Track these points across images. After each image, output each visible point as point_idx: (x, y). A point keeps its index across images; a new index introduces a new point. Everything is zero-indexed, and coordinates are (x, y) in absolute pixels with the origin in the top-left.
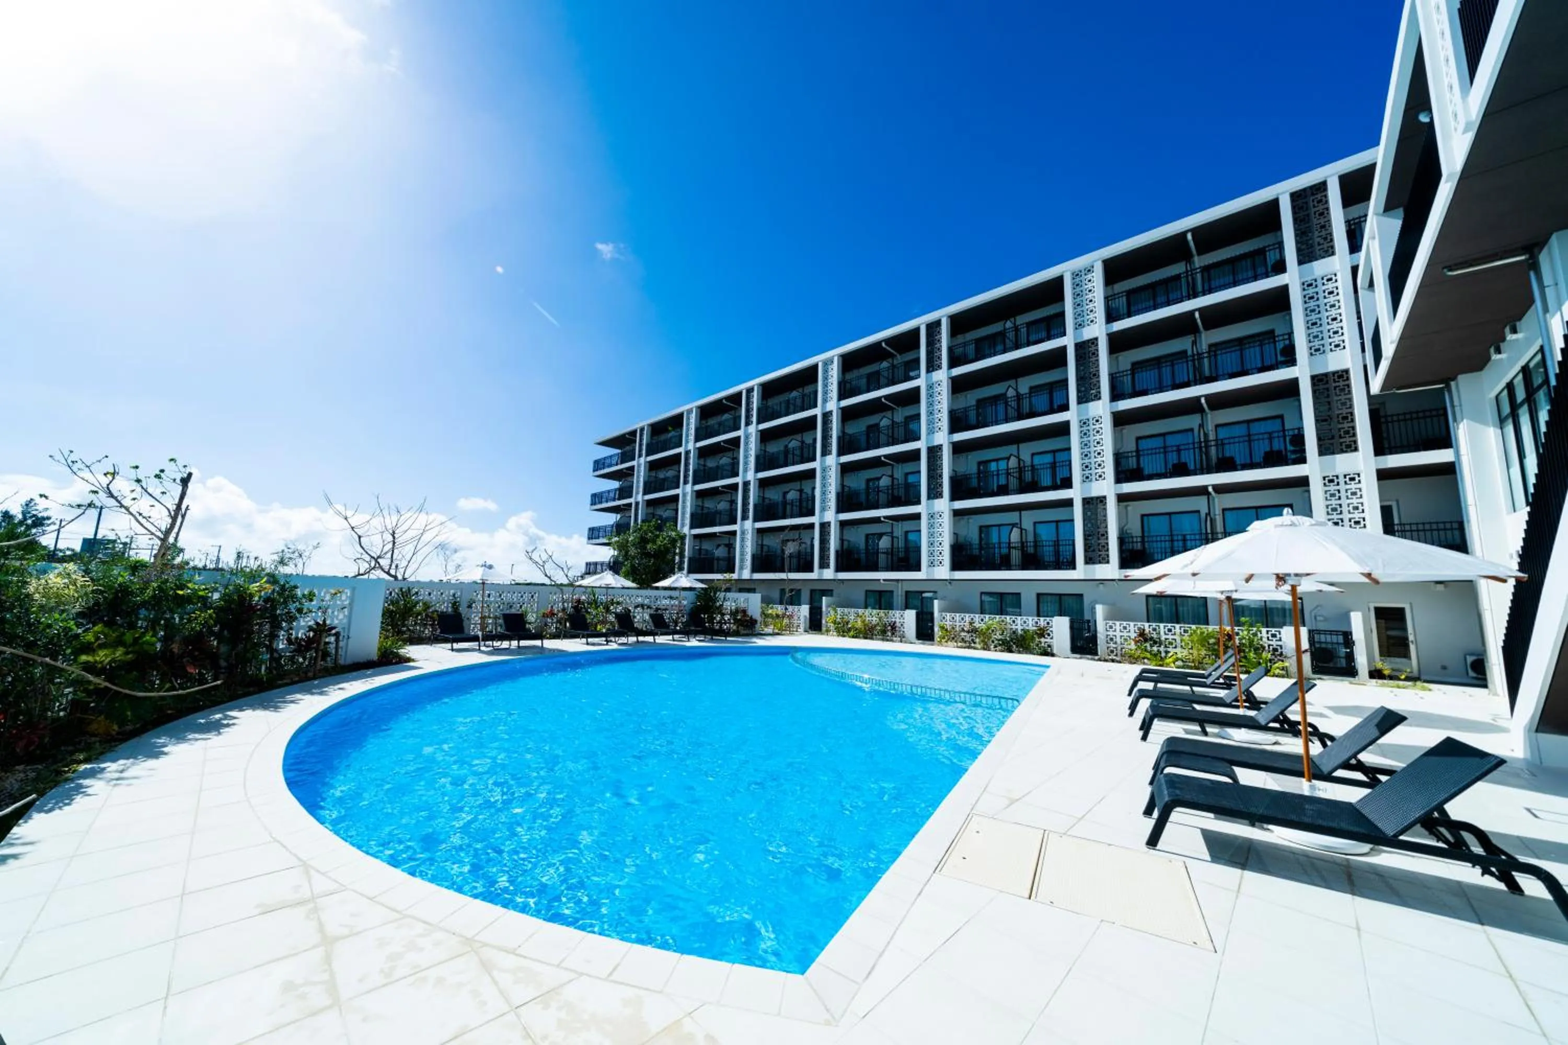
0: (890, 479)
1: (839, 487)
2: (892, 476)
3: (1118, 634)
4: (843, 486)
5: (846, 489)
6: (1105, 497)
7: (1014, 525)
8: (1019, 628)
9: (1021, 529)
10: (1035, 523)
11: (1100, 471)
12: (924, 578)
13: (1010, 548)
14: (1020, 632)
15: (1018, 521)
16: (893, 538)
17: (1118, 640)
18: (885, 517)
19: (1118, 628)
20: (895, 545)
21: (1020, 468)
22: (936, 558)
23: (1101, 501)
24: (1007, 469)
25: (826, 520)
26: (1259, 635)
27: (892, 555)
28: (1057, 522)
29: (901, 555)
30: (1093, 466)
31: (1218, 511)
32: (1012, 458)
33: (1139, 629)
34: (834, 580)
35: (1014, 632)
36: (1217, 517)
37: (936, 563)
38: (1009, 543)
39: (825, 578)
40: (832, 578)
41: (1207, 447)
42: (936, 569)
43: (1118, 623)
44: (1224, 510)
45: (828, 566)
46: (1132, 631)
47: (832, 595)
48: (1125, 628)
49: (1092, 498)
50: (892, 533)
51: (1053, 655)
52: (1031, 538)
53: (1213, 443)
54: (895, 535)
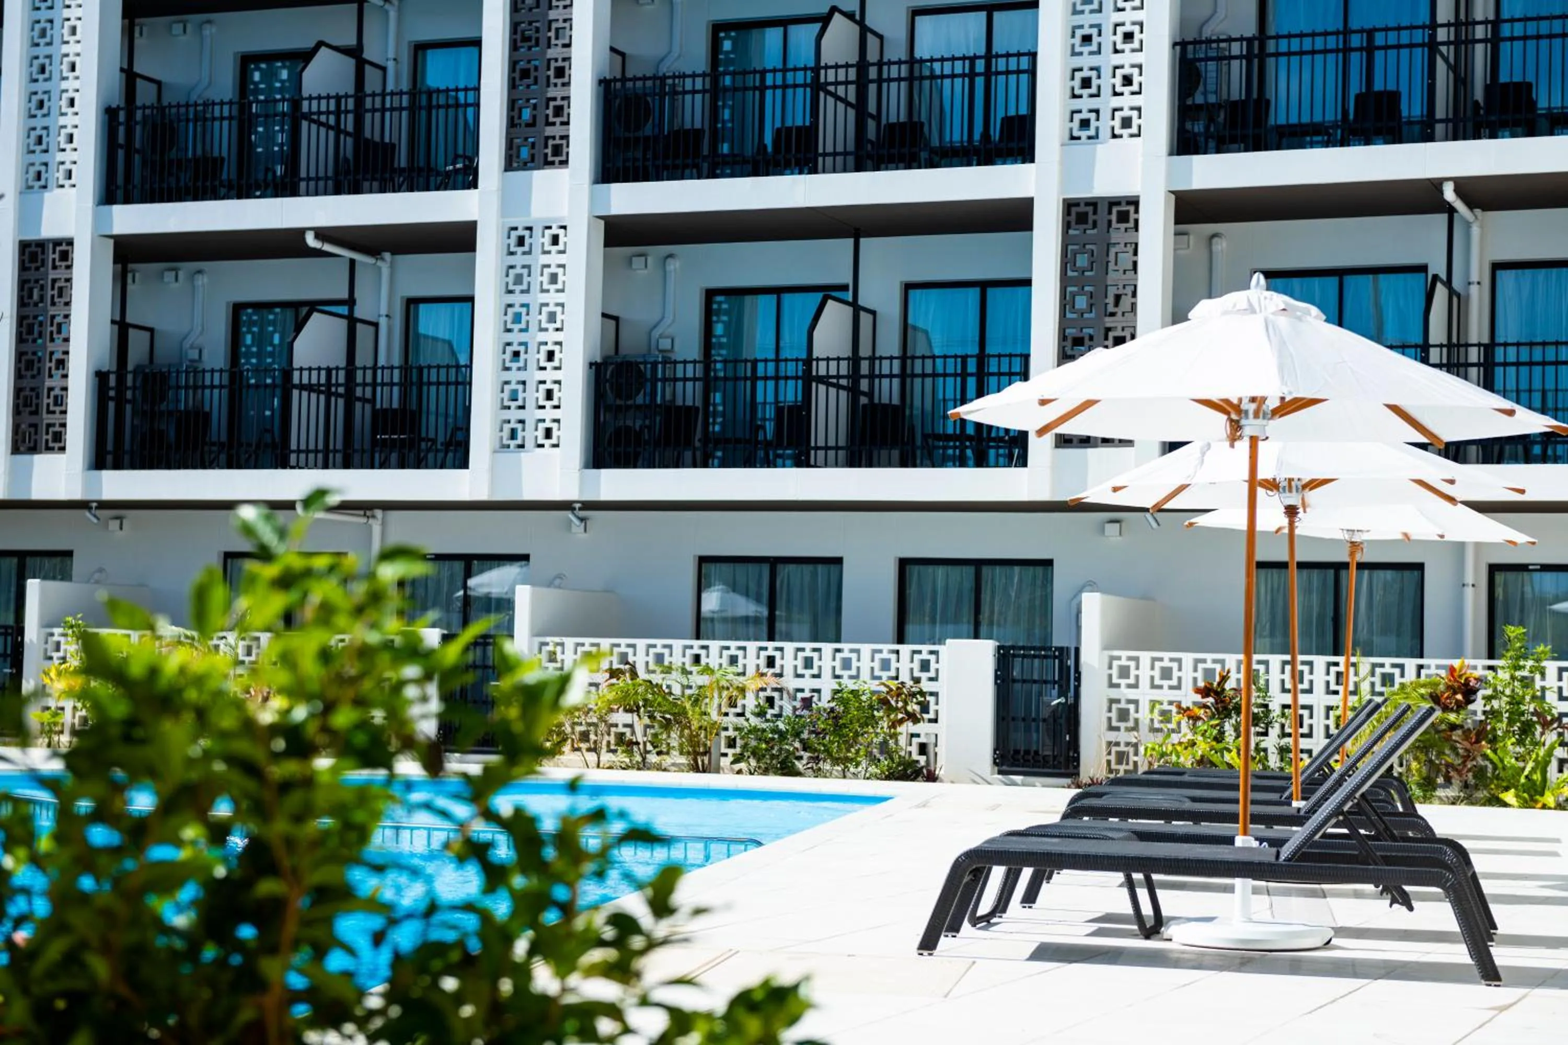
0: (349, 63)
1: (116, 79)
2: (355, 52)
3: (1144, 694)
4: (130, 76)
5: (145, 94)
6: (1135, 202)
7: (828, 292)
8: (827, 685)
9: (857, 309)
10: (908, 287)
11: (1127, 101)
12: (483, 495)
13: (808, 379)
14: (824, 702)
15: (848, 279)
16: (352, 322)
17: (1144, 715)
18: (322, 234)
19: (1145, 673)
20: (363, 358)
21: (862, 65)
22: (531, 414)
23: (1123, 217)
24: (816, 69)
25: (49, 230)
26: (1538, 683)
27: (350, 399)
28: (983, 286)
29: (389, 398)
30: (1106, 82)
31: (1478, 271)
32: (839, 25)
33: (1209, 673)
34: (83, 505)
35: (807, 703)
36: (1474, 290)
37: (530, 434)
38: (809, 361)
39: (38, 493)
40: (76, 493)
41: (1463, 43)
42: (530, 457)
43: (1145, 657)
44: (1497, 267)
45: (57, 443)
46: (1187, 685)
47: (65, 575)
48: (1166, 673)
49: (1093, 203)
50: (351, 302)
51: (932, 777)
52: (890, 344)
53: (1480, 32)
54: (360, 312)
